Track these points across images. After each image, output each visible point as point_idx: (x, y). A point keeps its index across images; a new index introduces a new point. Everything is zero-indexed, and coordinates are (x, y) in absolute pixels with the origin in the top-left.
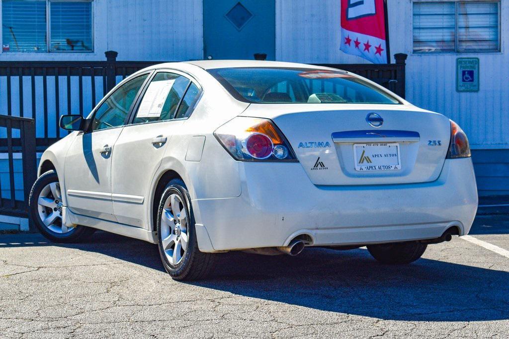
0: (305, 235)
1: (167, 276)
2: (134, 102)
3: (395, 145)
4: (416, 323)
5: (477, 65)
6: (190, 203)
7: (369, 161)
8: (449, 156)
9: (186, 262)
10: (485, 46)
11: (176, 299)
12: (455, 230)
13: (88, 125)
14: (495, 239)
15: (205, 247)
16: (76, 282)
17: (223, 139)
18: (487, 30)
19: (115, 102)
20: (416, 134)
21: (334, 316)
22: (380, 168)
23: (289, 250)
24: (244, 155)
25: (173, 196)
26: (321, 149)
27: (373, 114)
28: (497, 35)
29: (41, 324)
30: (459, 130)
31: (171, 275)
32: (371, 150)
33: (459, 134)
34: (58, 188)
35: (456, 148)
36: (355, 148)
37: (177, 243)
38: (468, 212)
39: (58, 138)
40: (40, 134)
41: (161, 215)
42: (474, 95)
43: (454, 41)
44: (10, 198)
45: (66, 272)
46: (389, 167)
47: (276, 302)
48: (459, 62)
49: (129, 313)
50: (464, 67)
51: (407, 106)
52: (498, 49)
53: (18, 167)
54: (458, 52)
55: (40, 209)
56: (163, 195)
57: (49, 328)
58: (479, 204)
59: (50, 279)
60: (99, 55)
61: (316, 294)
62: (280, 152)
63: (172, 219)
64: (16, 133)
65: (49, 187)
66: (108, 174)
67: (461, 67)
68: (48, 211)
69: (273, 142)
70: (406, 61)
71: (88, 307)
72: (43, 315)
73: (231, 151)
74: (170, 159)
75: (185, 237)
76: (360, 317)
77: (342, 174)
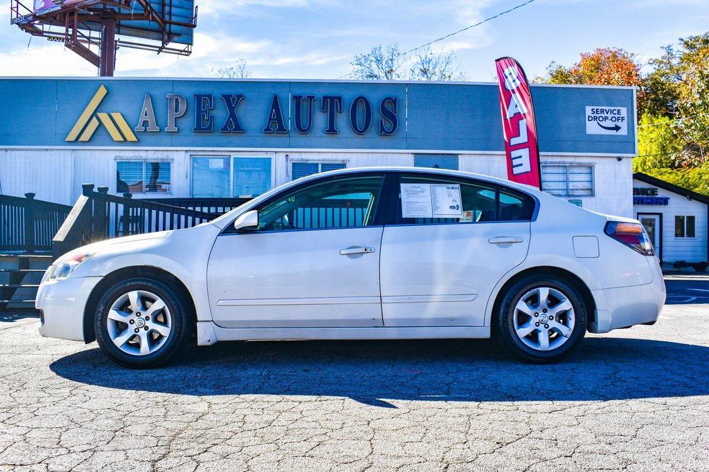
10: (585, 193)
18: (586, 183)
43: (567, 190)
52: (593, 195)
54: (570, 196)
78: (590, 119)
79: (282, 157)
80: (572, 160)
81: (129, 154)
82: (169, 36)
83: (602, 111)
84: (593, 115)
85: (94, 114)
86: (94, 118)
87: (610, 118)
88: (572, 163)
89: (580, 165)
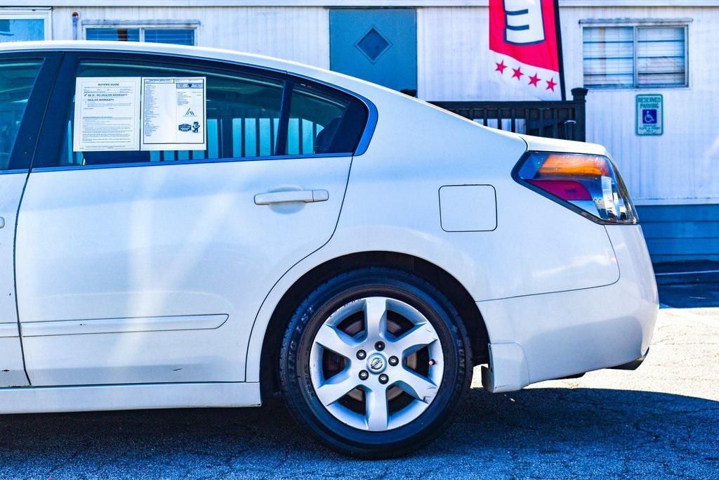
5: (660, 104)
10: (669, 79)
28: (683, 66)
42: (657, 139)
43: (633, 74)
48: (638, 98)
50: (644, 106)
52: (686, 84)
54: (638, 87)
70: (586, 97)
79: (65, 17)
80: (644, 15)
88: (644, 21)
89: (660, 25)
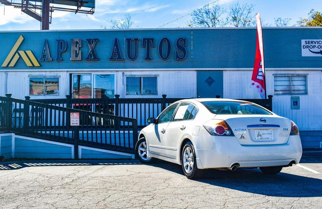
0: (237, 163)
1: (185, 177)
2: (174, 113)
3: (271, 130)
4: (280, 197)
5: (299, 99)
6: (194, 151)
7: (261, 136)
8: (291, 134)
9: (193, 172)
11: (189, 186)
12: (294, 162)
13: (156, 121)
14: (308, 165)
15: (199, 167)
16: (153, 178)
17: (207, 127)
18: (302, 86)
19: (166, 114)
20: (278, 126)
21: (249, 194)
22: (265, 139)
23: (231, 169)
24: (215, 133)
25: (188, 148)
26: (243, 131)
27: (262, 118)
28: (306, 88)
29: (142, 194)
30: (294, 124)
31: (187, 177)
32: (261, 132)
33: (295, 126)
34: (146, 144)
35: (294, 131)
36: (256, 131)
37: (189, 165)
38: (298, 155)
39: (145, 126)
40: (139, 124)
41: (183, 155)
42: (298, 110)
43: (290, 90)
44: (128, 147)
45: (149, 175)
46: (268, 138)
47: (226, 188)
48: (292, 98)
49: (173, 191)
51: (275, 116)
52: (307, 93)
53: (131, 136)
54: (291, 94)
55: (139, 151)
56: (184, 147)
57: (144, 196)
58: (303, 151)
59: (143, 177)
60: (160, 96)
61: (241, 185)
62: (228, 132)
63: (187, 156)
64: (131, 124)
65: (142, 144)
66: (164, 139)
67: (293, 100)
68: (142, 152)
69: (225, 128)
70: (272, 98)
71: (157, 188)
72: (142, 190)
73: (209, 132)
74: (187, 134)
75: (192, 163)
76: (259, 195)
77: (251, 141)
78: (304, 47)
79: (120, 74)
80: (293, 72)
81: (37, 73)
82: (81, 3)
83: (312, 42)
84: (306, 45)
85: (17, 52)
86: (17, 53)
87: (317, 46)
88: (293, 74)
89: (298, 76)
